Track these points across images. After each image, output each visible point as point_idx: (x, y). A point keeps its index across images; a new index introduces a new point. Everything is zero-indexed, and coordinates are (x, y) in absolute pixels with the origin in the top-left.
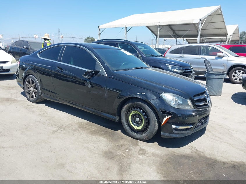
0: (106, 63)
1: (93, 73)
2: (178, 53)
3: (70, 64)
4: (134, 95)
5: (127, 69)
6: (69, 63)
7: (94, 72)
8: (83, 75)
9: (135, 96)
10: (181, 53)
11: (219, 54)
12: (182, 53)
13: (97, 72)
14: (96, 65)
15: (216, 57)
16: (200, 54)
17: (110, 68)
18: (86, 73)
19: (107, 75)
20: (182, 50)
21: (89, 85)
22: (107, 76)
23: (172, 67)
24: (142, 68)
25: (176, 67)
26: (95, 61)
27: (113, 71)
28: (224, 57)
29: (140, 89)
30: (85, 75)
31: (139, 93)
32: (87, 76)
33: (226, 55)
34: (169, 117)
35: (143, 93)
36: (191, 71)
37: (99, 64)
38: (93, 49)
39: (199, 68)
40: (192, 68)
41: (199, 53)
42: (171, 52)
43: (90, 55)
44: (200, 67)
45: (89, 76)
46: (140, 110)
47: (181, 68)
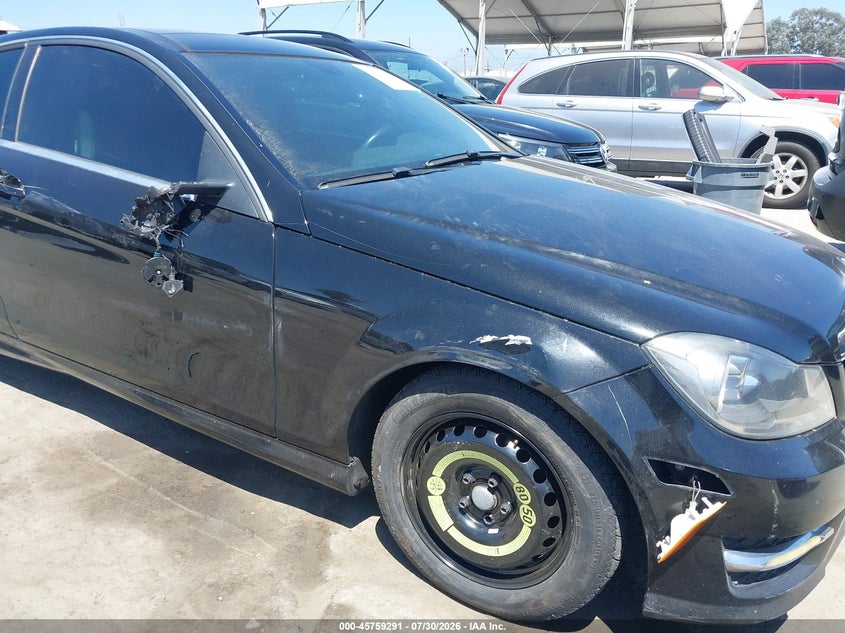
0: (267, 137)
1: (187, 201)
2: (549, 91)
3: (79, 155)
4: (457, 350)
5: (397, 170)
6: (69, 151)
7: (192, 197)
8: (127, 218)
9: (464, 357)
10: (560, 92)
11: (709, 91)
12: (568, 91)
13: (210, 198)
14: (205, 151)
15: (695, 102)
16: (637, 94)
17: (290, 165)
18: (141, 205)
19: (269, 216)
20: (567, 78)
21: (165, 279)
22: (271, 219)
23: (525, 146)
24: (474, 158)
25: (538, 146)
26: (200, 129)
27: (310, 183)
28: (726, 101)
29: (493, 309)
30: (140, 216)
31: (488, 339)
32: (154, 222)
33: (736, 96)
34: (713, 508)
35: (514, 340)
36: (603, 163)
37: (218, 147)
38: (186, 56)
39: (630, 148)
40: (604, 148)
41: (633, 90)
42: (525, 89)
43: (167, 91)
44: (636, 143)
45: (161, 221)
46: (502, 442)
47: (561, 151)
